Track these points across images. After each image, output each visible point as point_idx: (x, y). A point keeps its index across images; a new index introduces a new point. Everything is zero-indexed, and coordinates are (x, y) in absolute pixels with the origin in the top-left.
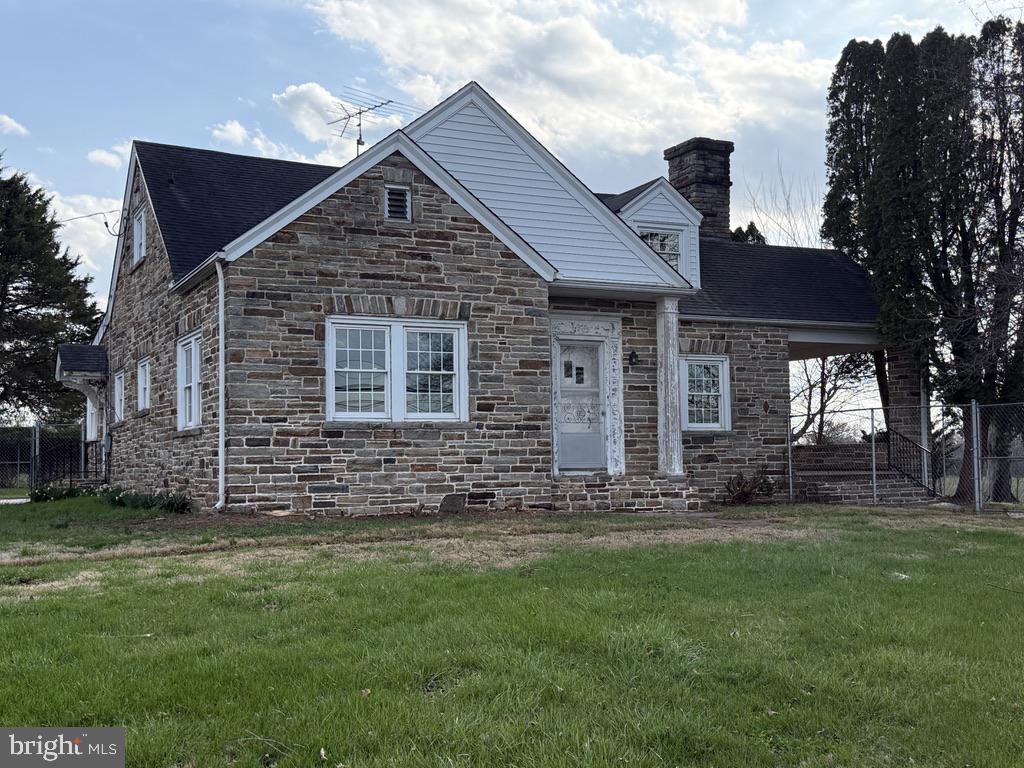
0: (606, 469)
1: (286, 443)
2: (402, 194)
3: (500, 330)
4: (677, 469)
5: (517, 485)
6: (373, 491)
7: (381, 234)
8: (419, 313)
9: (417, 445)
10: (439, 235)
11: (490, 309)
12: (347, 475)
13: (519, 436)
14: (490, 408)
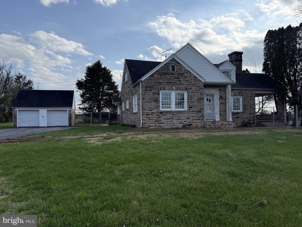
0: (215, 120)
1: (153, 115)
2: (174, 66)
3: (193, 92)
5: (197, 123)
6: (169, 124)
7: (170, 74)
8: (177, 89)
9: (177, 115)
10: (181, 74)
11: (191, 88)
12: (164, 121)
13: (198, 113)
14: (192, 108)
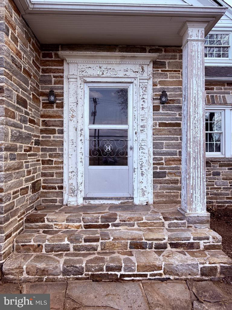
0: (133, 198)
4: (199, 209)
